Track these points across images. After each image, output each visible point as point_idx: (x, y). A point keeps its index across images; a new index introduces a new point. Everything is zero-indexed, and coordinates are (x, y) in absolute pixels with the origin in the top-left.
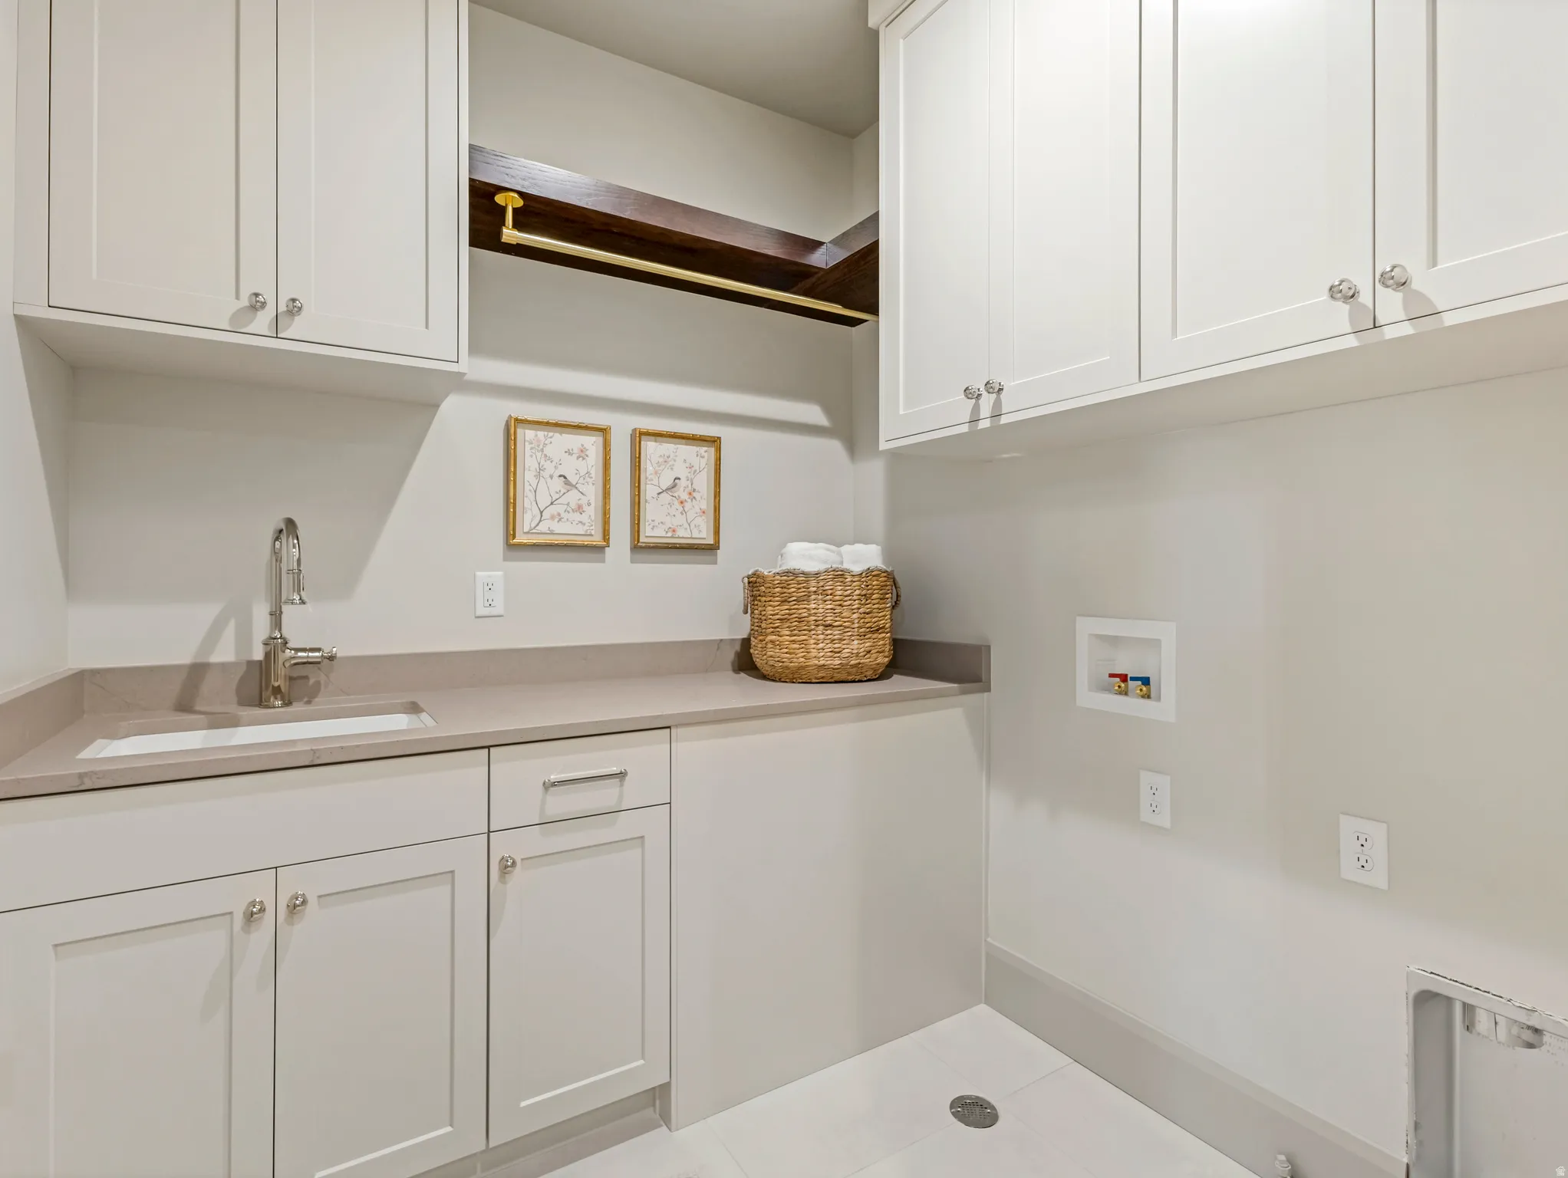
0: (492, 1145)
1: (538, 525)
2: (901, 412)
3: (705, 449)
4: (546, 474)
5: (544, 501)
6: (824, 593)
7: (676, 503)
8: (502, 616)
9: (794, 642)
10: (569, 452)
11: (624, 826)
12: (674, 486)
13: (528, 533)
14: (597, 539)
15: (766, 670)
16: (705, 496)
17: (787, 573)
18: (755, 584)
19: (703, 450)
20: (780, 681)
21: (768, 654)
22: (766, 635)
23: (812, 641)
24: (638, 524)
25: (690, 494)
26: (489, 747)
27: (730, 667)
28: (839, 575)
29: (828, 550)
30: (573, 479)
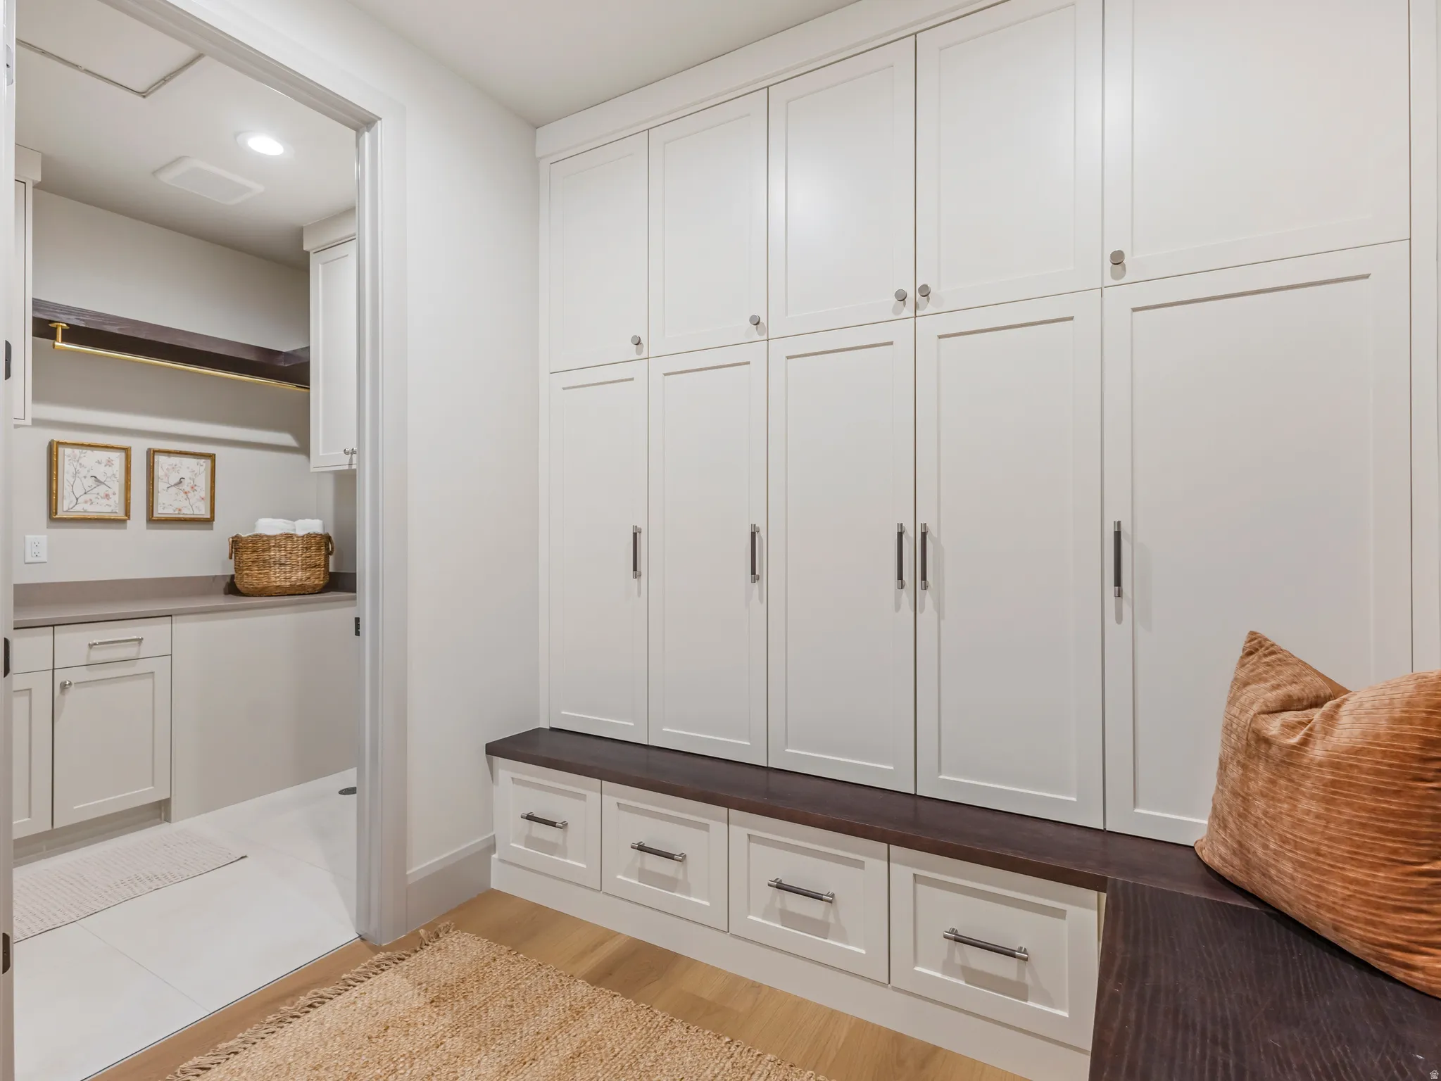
0: (55, 827)
1: (74, 506)
2: (321, 454)
3: (203, 460)
4: (81, 475)
5: (79, 492)
6: (280, 546)
7: (182, 494)
8: (46, 562)
9: (260, 573)
10: (99, 462)
11: (141, 667)
12: (180, 482)
13: (67, 511)
14: (120, 514)
15: (243, 590)
16: (204, 489)
17: (256, 535)
18: (237, 544)
19: (202, 461)
20: (253, 596)
21: (245, 582)
22: (243, 570)
23: (272, 573)
24: (153, 506)
25: (192, 488)
26: (53, 626)
27: (222, 591)
28: (289, 537)
29: (285, 522)
30: (102, 478)
